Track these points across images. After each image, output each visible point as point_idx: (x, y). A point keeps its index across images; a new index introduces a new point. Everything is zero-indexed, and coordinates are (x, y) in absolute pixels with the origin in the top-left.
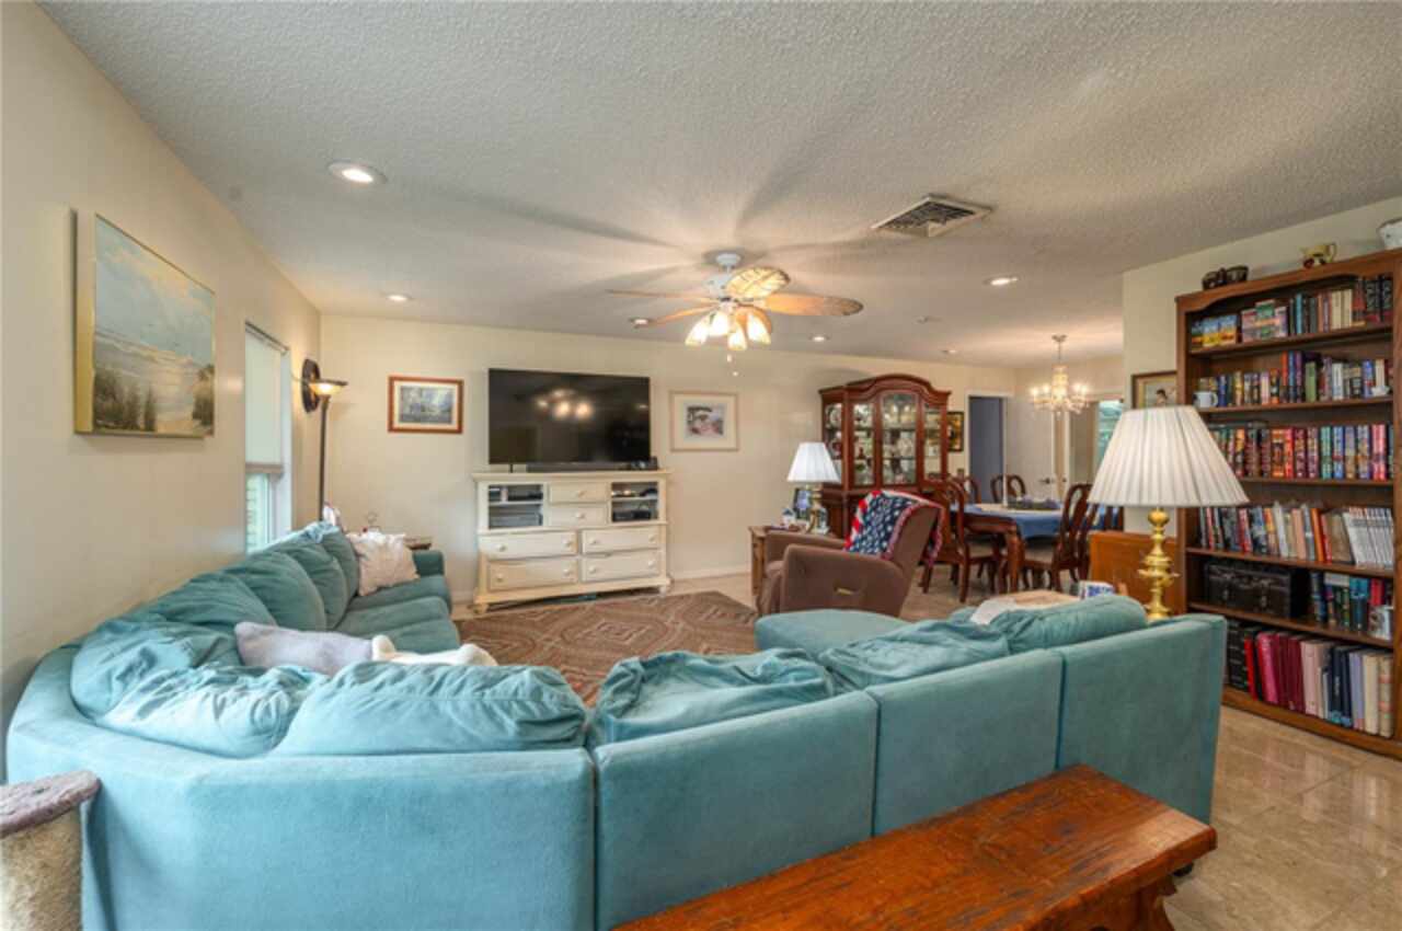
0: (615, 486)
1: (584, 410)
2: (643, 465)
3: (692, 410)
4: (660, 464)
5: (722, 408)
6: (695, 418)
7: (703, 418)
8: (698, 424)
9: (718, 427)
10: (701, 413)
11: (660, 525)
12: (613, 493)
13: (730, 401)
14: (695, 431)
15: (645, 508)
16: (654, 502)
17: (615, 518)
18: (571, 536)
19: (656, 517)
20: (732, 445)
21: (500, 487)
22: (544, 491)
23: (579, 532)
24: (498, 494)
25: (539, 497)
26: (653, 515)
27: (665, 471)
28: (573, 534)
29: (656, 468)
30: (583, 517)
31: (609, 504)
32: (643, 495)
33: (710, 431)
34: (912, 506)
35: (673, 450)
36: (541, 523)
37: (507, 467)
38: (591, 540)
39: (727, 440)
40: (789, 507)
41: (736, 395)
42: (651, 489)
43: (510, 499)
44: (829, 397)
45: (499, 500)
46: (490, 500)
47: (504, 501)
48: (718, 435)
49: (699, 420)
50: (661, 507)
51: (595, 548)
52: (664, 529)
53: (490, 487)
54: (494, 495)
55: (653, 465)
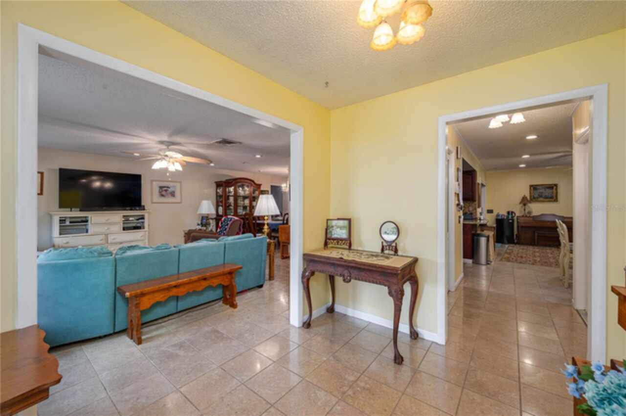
0: (124, 216)
1: (108, 185)
2: (137, 208)
3: (161, 187)
4: (146, 208)
5: (174, 187)
6: (162, 191)
7: (166, 191)
8: (164, 193)
9: (173, 194)
10: (165, 189)
11: (145, 231)
12: (123, 219)
13: (178, 185)
14: (162, 195)
15: (139, 225)
16: (143, 222)
17: (124, 229)
18: (102, 237)
19: (144, 228)
20: (179, 201)
21: (66, 218)
22: (89, 219)
23: (107, 235)
24: (65, 220)
25: (87, 221)
26: (142, 227)
27: (148, 211)
28: (104, 236)
29: (144, 209)
30: (108, 229)
31: (122, 224)
32: (138, 220)
33: (170, 196)
34: (233, 220)
35: (153, 203)
36: (87, 232)
37: (69, 209)
38: (113, 237)
39: (177, 199)
40: (200, 223)
41: (180, 182)
42: (143, 218)
43: (71, 222)
44: (219, 185)
45: (65, 223)
46: (60, 223)
47: (68, 223)
48: (173, 197)
49: (164, 191)
50: (146, 225)
51: (114, 241)
52: (147, 233)
53: (60, 218)
54: (62, 221)
55: (143, 208)
